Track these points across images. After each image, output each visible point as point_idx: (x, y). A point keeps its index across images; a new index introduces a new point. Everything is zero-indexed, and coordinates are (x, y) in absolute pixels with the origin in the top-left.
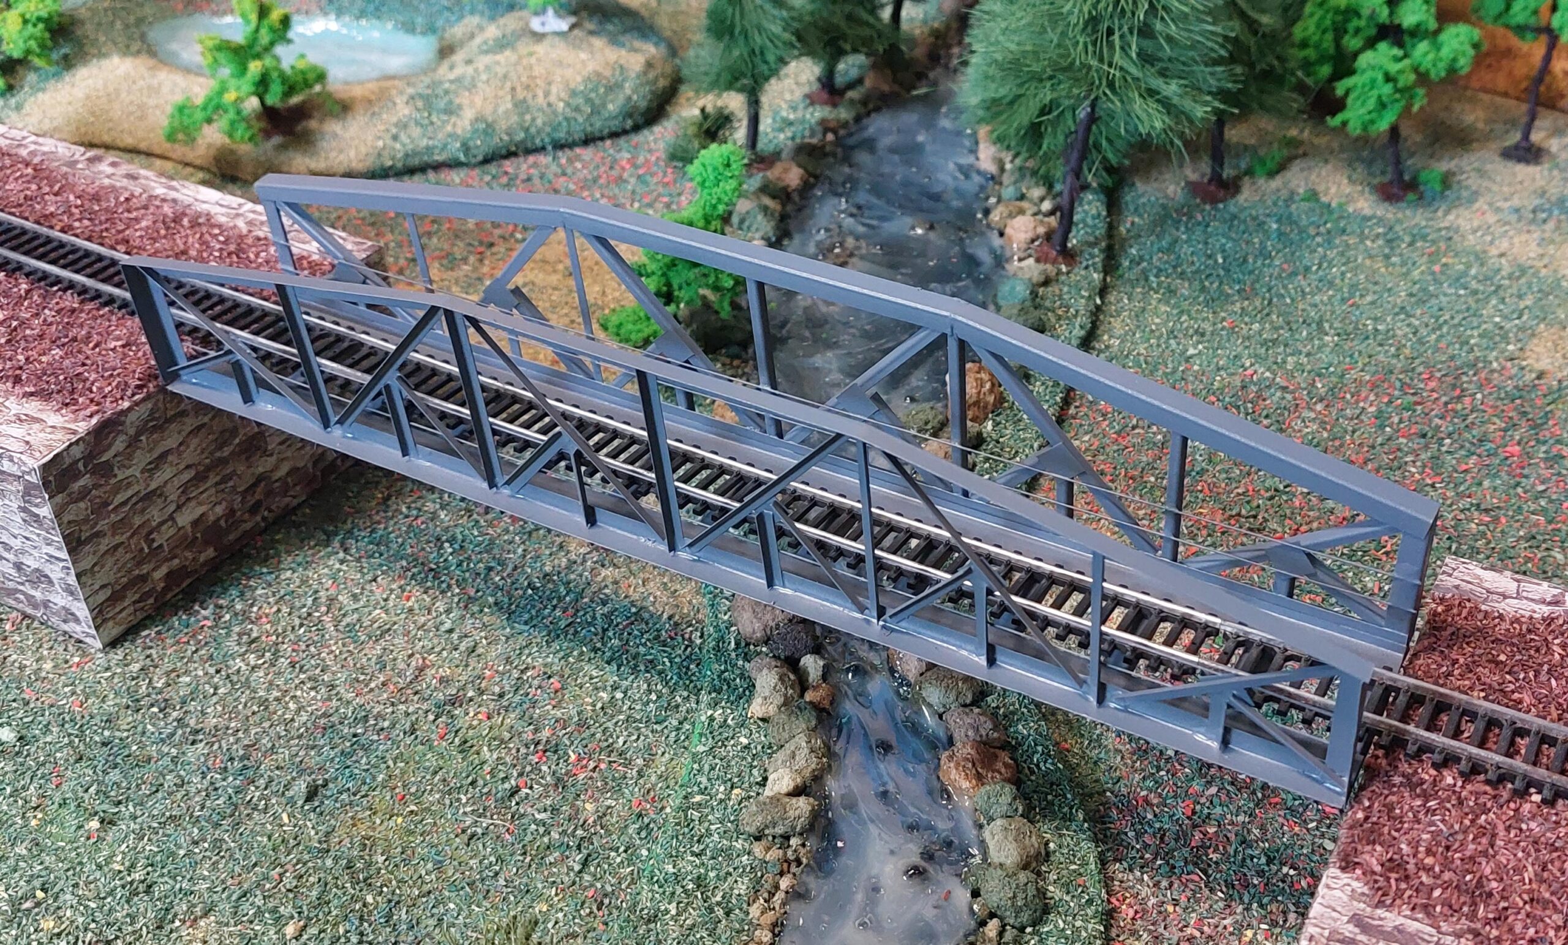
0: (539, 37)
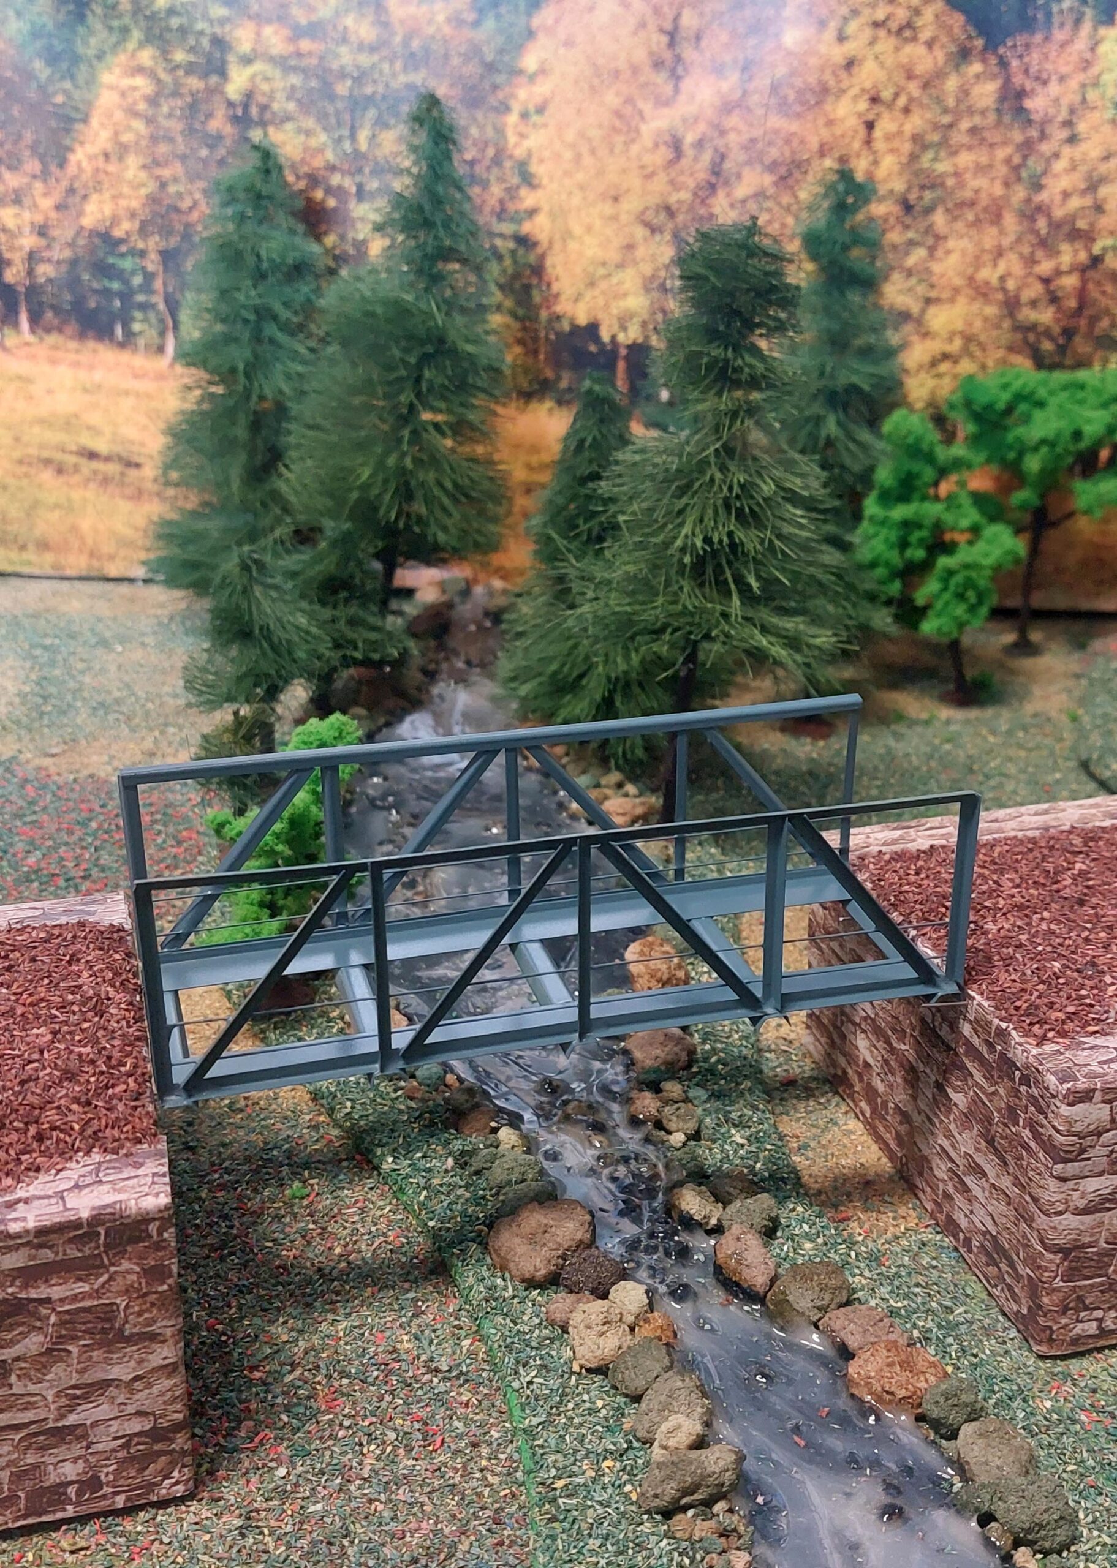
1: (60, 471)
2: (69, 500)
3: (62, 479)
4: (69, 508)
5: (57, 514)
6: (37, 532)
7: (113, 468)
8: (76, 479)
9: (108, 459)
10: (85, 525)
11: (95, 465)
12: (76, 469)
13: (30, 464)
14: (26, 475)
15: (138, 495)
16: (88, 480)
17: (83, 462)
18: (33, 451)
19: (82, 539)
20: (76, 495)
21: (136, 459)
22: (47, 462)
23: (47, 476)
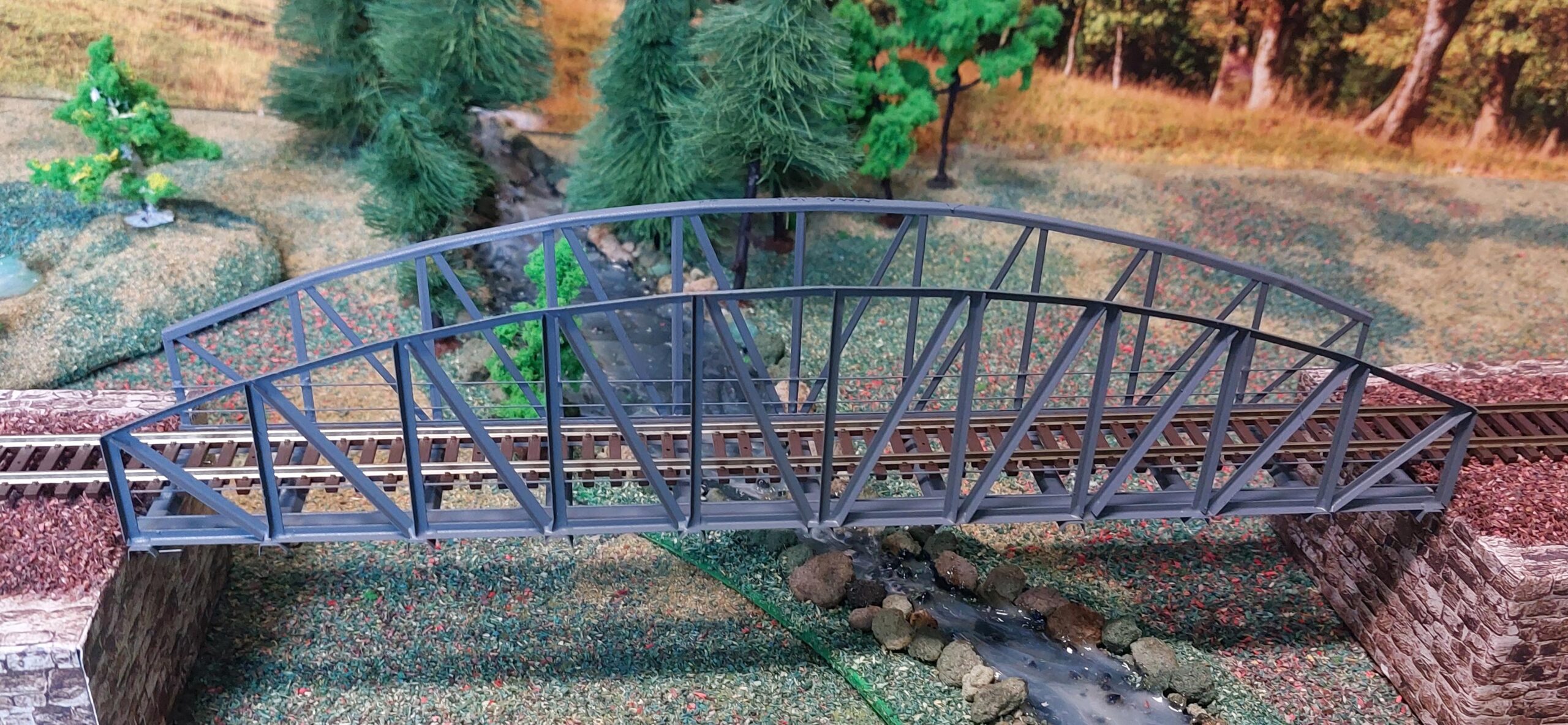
0: (151, 231)
1: (200, 26)
2: (208, 50)
3: (201, 33)
4: (208, 55)
5: (198, 60)
6: (182, 74)
7: (241, 25)
8: (212, 33)
9: (238, 17)
10: (221, 69)
11: (227, 22)
12: (213, 25)
13: (175, 20)
14: (172, 29)
15: (264, 47)
16: (222, 35)
17: (218, 19)
18: (178, 10)
19: (219, 81)
20: (213, 46)
21: (260, 18)
22: (189, 18)
23: (189, 30)
